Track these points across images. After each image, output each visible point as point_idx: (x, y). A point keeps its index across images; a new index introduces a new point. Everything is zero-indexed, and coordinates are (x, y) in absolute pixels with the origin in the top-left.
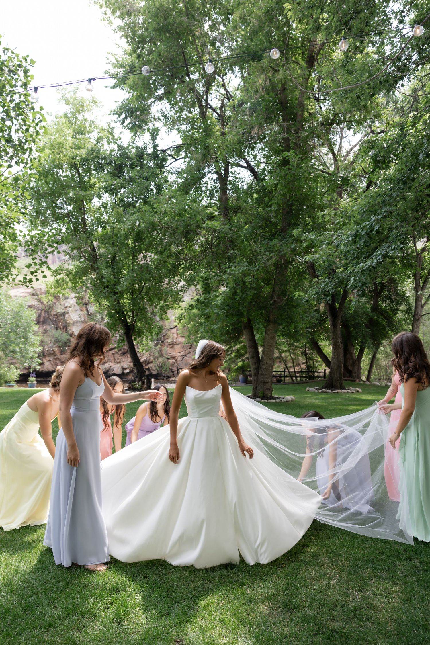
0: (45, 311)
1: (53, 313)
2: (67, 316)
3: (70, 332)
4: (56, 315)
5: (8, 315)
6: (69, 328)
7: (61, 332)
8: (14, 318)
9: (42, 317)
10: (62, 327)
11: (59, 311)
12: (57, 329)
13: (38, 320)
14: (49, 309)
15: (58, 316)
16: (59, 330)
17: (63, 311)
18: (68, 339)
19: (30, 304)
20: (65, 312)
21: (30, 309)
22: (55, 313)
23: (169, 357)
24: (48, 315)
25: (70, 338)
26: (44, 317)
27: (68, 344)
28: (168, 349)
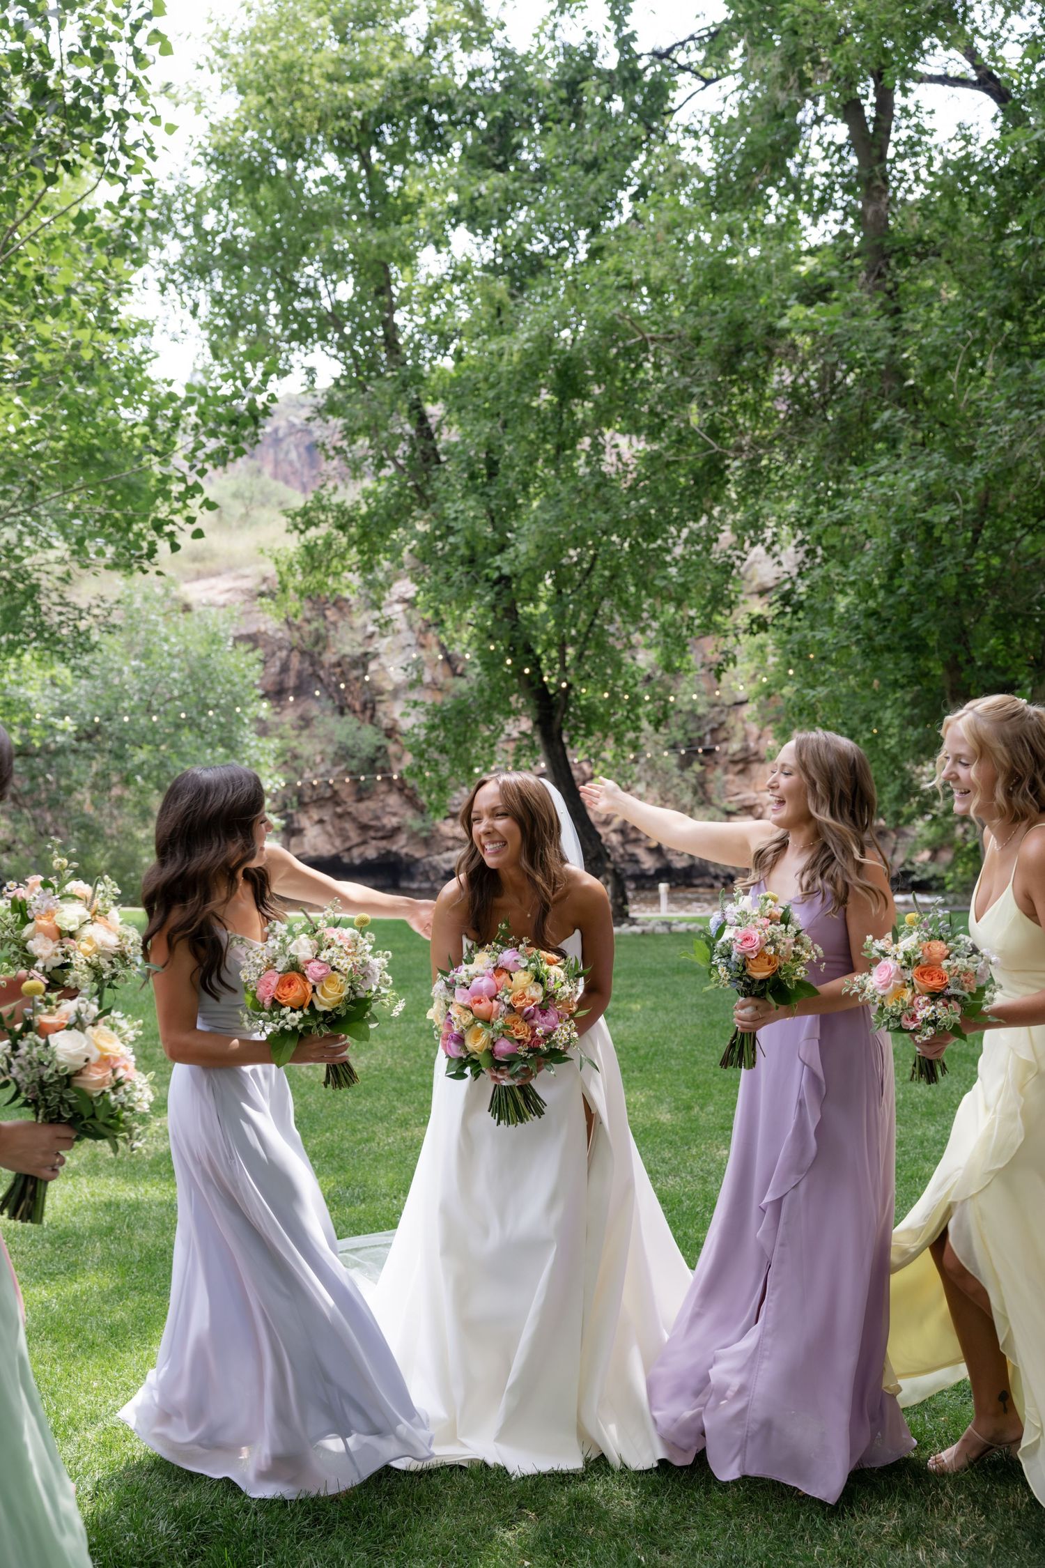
0: (303, 653)
1: (329, 657)
2: (373, 666)
3: (386, 723)
4: (339, 664)
5: (172, 668)
6: (381, 708)
7: (356, 723)
8: (192, 676)
9: (292, 674)
10: (358, 707)
11: (347, 650)
12: (342, 713)
13: (281, 683)
14: (316, 643)
15: (345, 667)
16: (349, 717)
17: (361, 650)
18: (379, 748)
19: (252, 629)
20: (366, 654)
21: (243, 648)
22: (334, 659)
23: (732, 807)
24: (312, 664)
25: (386, 742)
26: (299, 674)
27: (379, 764)
28: (730, 777)
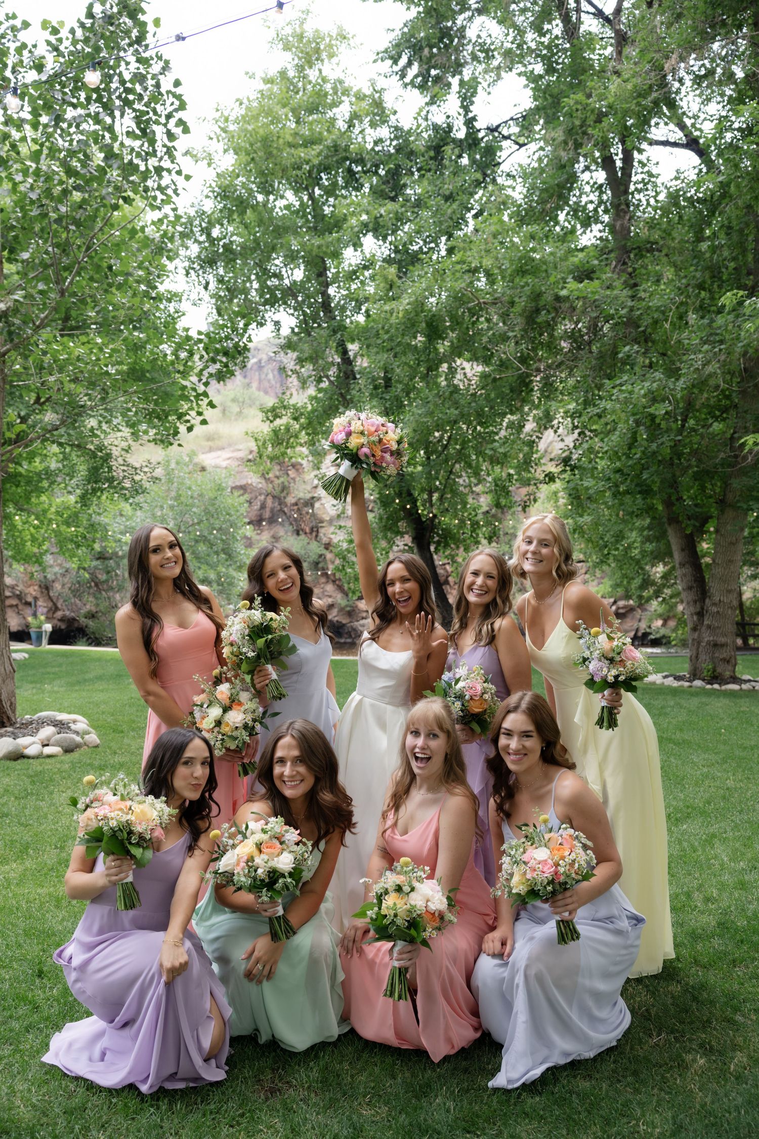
0: (274, 497)
1: (290, 500)
2: (317, 505)
3: (325, 540)
4: (296, 504)
5: (193, 505)
6: (322, 531)
7: (306, 540)
8: (207, 512)
9: (268, 510)
10: (308, 530)
11: (301, 495)
12: (298, 534)
13: (261, 515)
14: (283, 491)
15: (300, 506)
16: (302, 536)
17: (310, 495)
18: (321, 556)
19: (243, 482)
20: (313, 498)
21: (236, 493)
22: (293, 501)
24: (280, 504)
25: (324, 552)
26: (272, 510)
27: (320, 565)
